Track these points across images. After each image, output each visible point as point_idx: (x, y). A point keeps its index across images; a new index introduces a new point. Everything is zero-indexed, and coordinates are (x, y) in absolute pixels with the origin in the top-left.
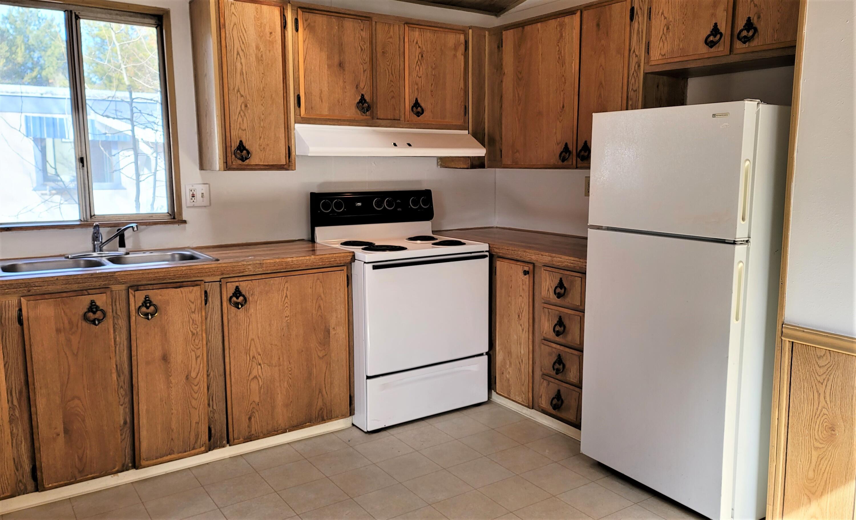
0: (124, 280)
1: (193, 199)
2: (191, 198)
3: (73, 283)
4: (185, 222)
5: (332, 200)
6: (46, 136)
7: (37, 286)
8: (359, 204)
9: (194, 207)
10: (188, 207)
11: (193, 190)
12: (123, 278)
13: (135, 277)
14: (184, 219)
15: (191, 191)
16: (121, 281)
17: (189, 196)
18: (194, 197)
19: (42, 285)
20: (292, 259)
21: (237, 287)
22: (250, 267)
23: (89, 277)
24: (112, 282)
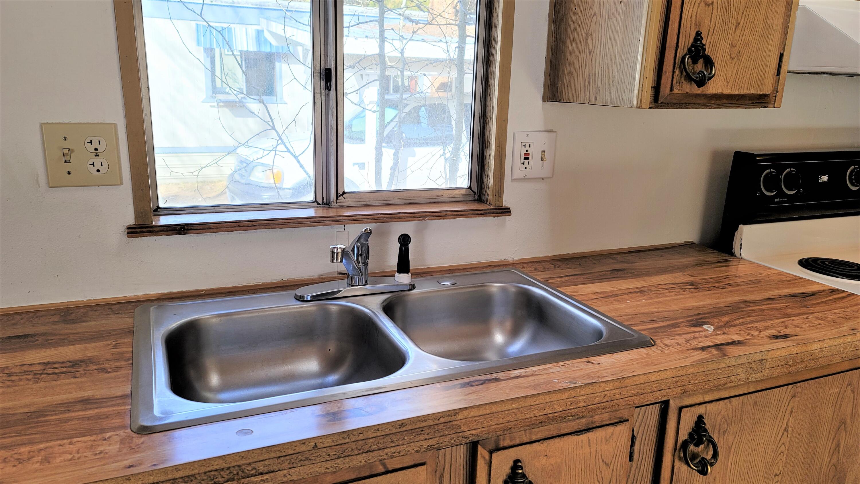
0: (474, 432)
1: (526, 165)
2: (523, 161)
3: (356, 452)
4: (507, 211)
5: (780, 169)
6: (215, 47)
7: (261, 474)
8: (824, 178)
9: (524, 179)
10: (513, 180)
11: (527, 145)
12: (473, 425)
13: (501, 421)
14: (506, 204)
15: (525, 146)
16: (469, 433)
17: (519, 157)
18: (528, 159)
19: (276, 468)
20: (821, 343)
21: (700, 419)
22: (740, 371)
23: (394, 431)
24: (447, 439)
